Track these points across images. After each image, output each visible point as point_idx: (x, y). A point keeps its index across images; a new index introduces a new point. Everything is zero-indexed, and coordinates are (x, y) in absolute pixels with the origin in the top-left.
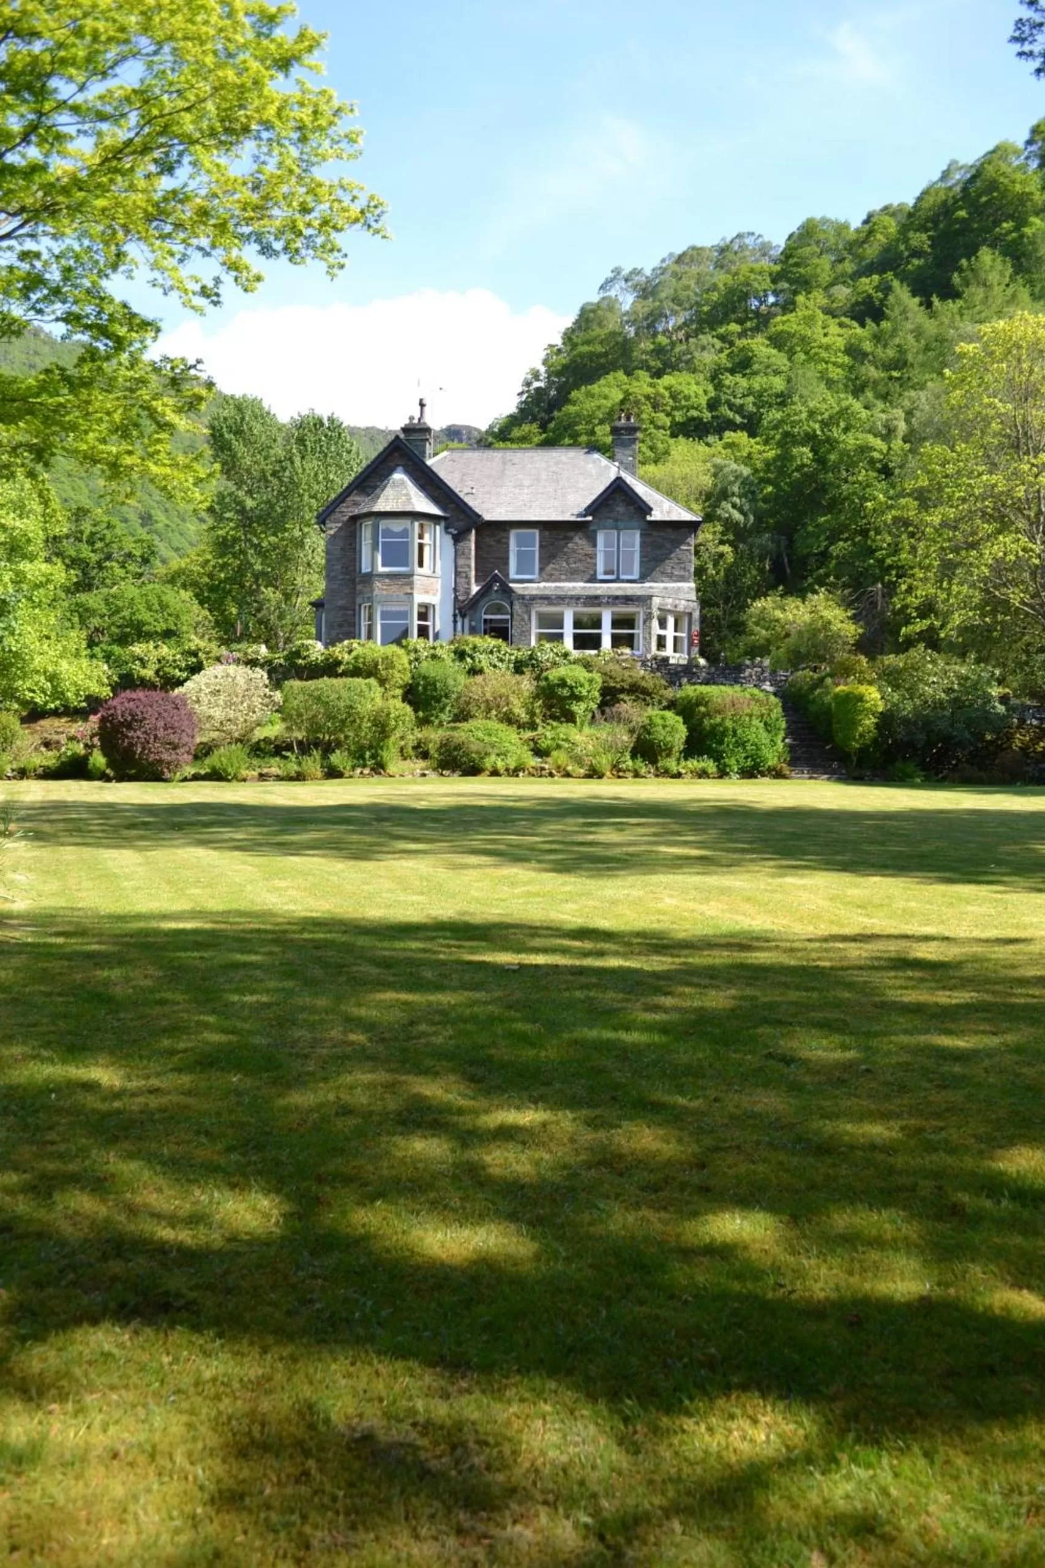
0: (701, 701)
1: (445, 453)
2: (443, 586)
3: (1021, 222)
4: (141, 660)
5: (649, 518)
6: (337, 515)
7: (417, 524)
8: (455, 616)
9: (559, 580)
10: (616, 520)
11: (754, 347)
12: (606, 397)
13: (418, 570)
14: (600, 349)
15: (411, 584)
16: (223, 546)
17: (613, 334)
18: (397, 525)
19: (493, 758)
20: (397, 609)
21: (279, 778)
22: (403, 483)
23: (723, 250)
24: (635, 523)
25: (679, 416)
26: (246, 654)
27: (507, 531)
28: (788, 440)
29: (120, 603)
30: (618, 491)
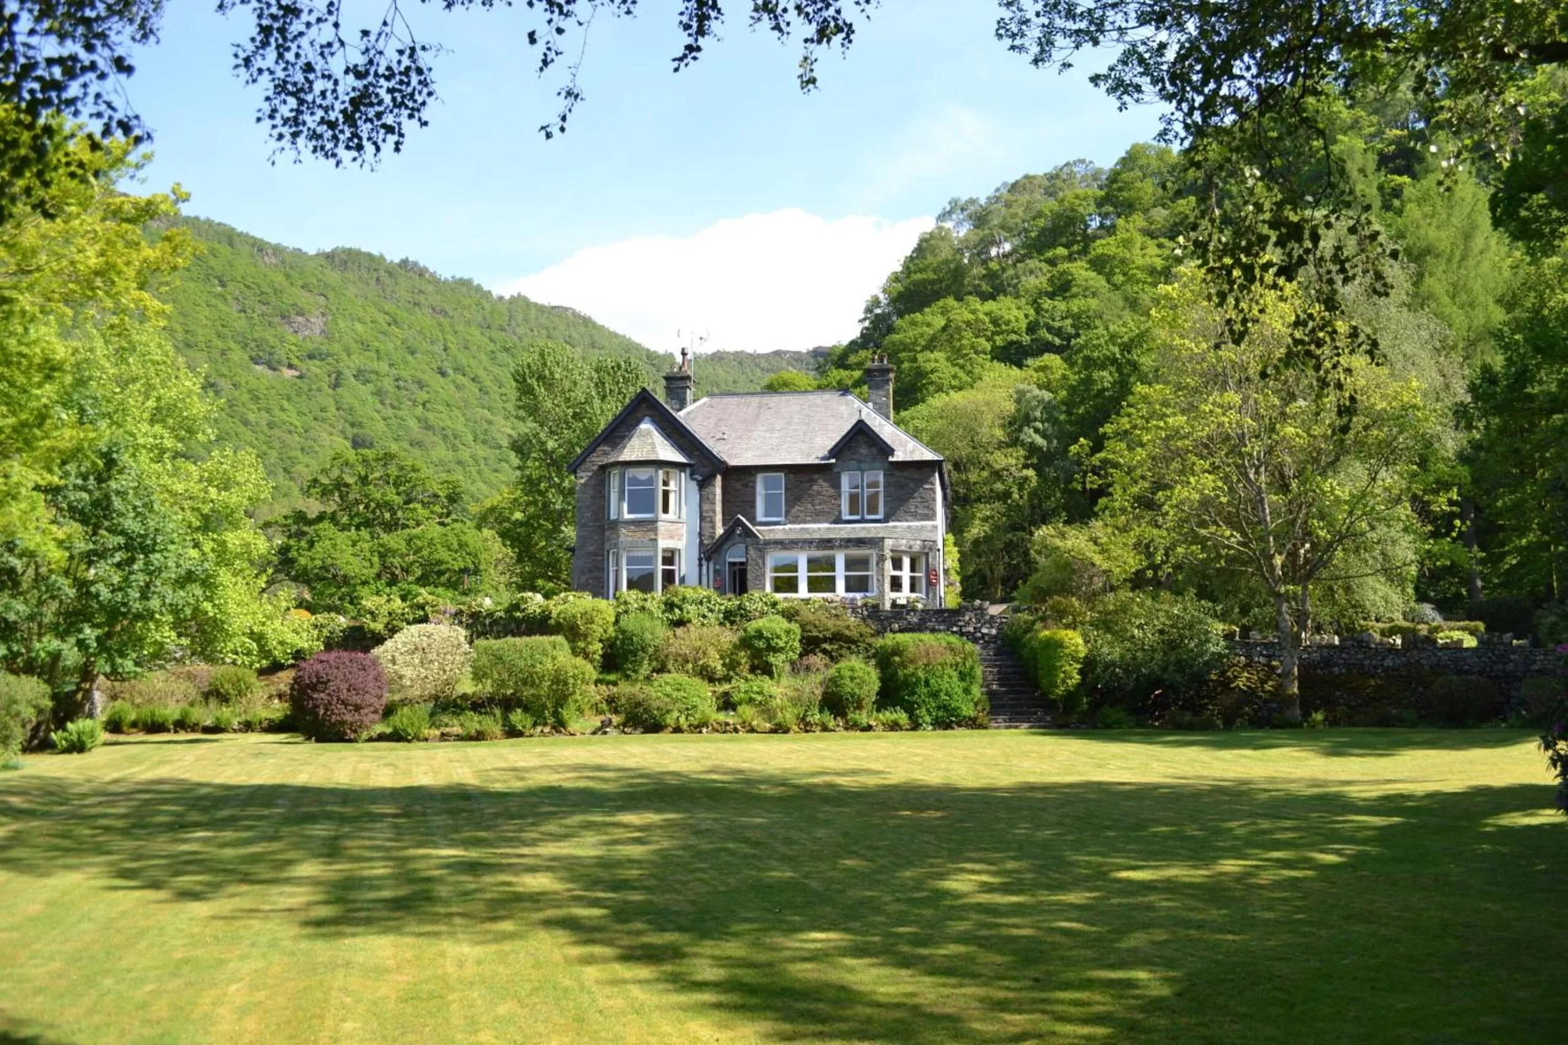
0: (897, 651)
1: (705, 400)
2: (688, 532)
3: (1329, 140)
4: (372, 613)
5: (891, 459)
6: (588, 465)
7: (661, 472)
8: (700, 560)
9: (805, 522)
10: (859, 462)
11: (1074, 271)
12: (929, 325)
13: (662, 516)
14: (932, 276)
15: (655, 530)
16: (530, 484)
17: (946, 262)
18: (643, 474)
19: (676, 714)
20: (644, 554)
21: (460, 738)
22: (649, 433)
23: (1052, 177)
24: (878, 465)
25: (999, 340)
26: (470, 606)
27: (754, 475)
28: (1090, 363)
29: (419, 543)
30: (861, 432)
